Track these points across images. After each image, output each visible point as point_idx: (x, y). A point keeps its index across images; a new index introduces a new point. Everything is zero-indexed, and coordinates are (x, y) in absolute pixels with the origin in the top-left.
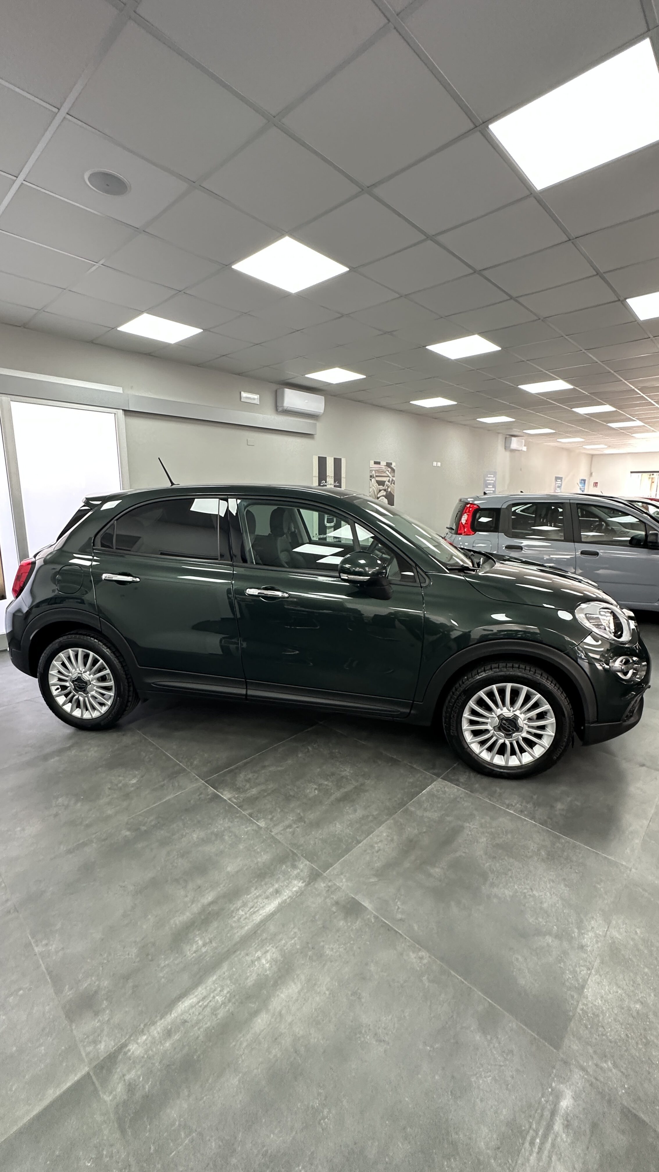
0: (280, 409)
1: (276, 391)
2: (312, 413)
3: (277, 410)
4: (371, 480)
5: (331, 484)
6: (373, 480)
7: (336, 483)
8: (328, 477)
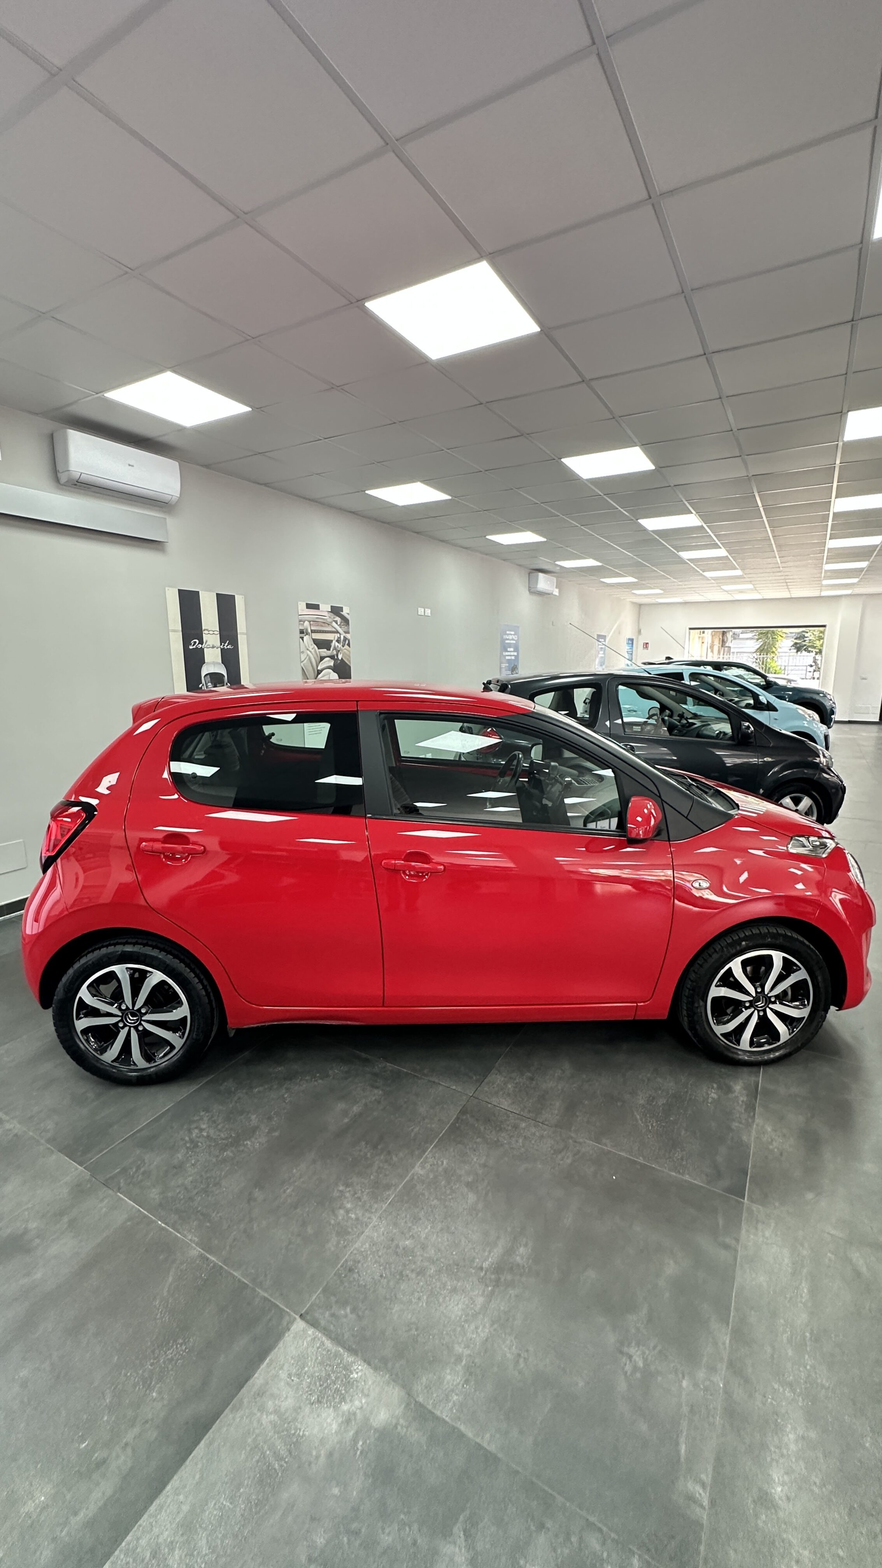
0: (63, 479)
1: (52, 437)
2: (151, 494)
3: (57, 480)
4: (302, 638)
5: (213, 647)
6: (305, 638)
7: (226, 644)
8: (206, 632)
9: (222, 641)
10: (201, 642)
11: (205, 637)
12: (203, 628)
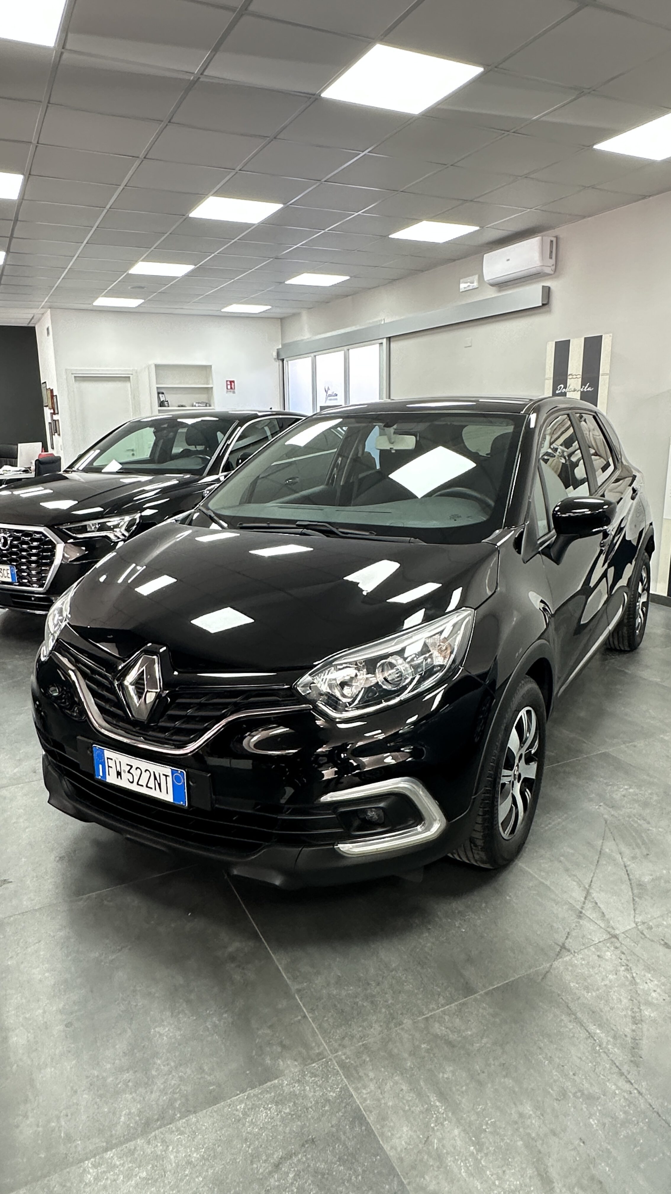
2: (523, 274)
5: (574, 390)
7: (587, 387)
8: (570, 377)
9: (583, 384)
10: (565, 387)
11: (569, 382)
12: (569, 373)
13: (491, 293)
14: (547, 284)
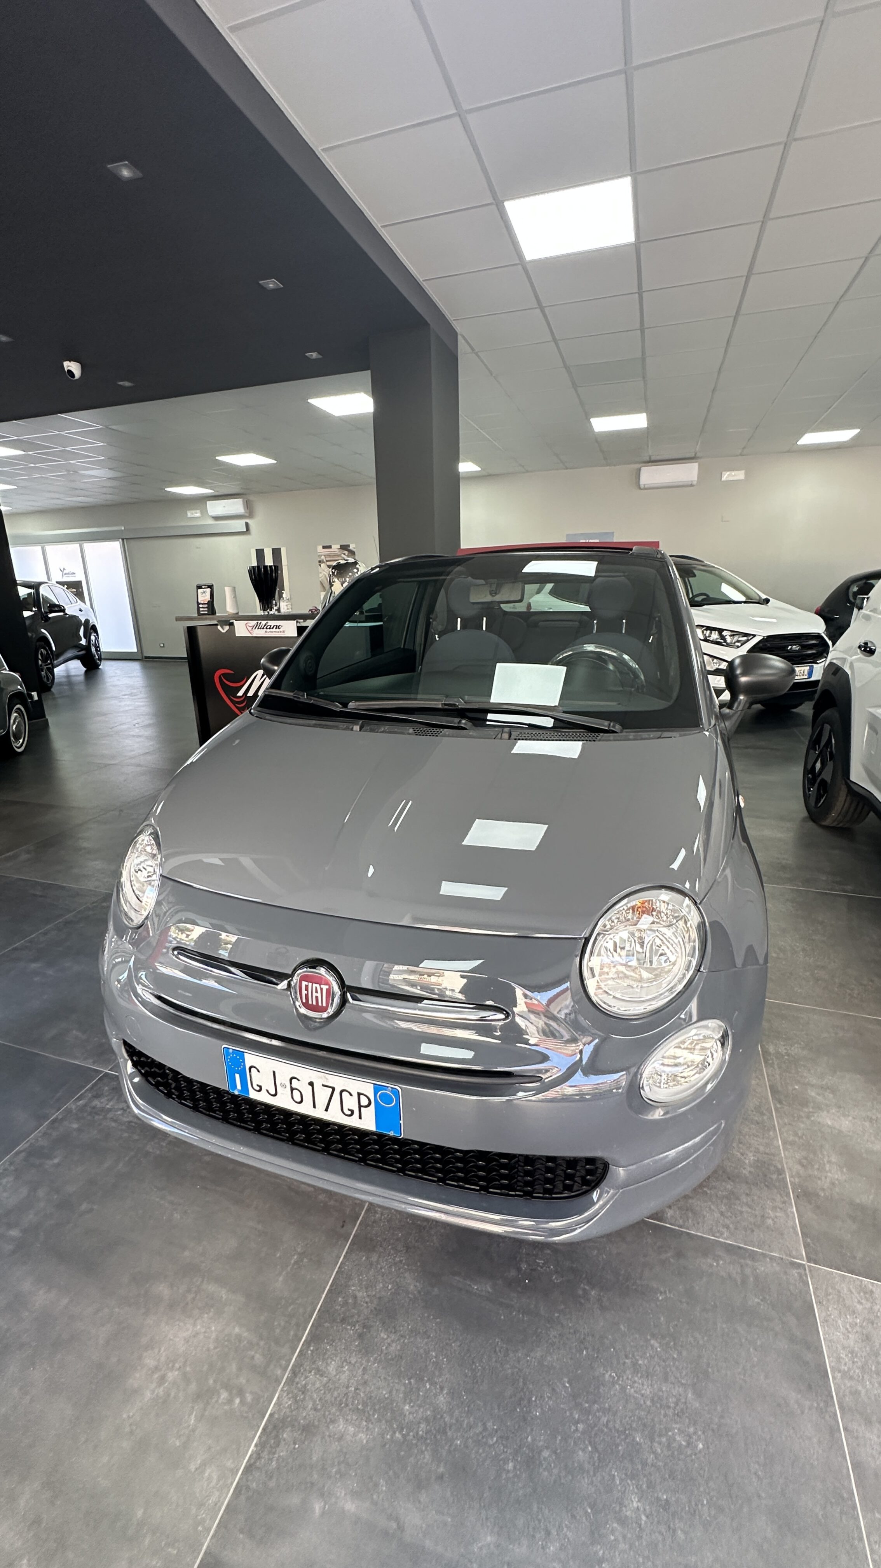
4: (320, 566)
13: (211, 522)
14: (247, 521)
